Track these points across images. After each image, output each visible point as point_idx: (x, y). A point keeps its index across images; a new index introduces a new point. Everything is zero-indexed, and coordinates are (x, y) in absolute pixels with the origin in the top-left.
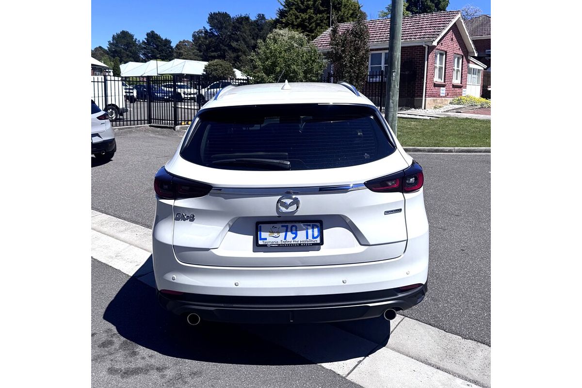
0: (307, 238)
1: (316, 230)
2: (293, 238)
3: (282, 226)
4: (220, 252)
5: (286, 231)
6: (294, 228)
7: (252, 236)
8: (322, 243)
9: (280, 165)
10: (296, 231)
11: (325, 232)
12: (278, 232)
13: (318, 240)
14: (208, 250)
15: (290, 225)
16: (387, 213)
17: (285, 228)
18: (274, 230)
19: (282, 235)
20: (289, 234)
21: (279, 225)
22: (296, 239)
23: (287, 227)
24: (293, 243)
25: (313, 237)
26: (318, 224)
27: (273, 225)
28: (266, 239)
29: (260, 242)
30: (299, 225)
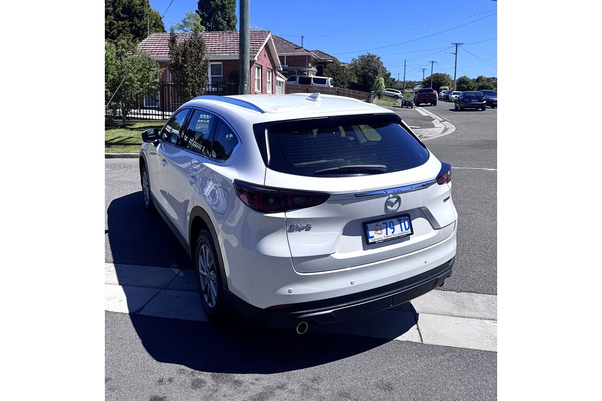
0: (402, 231)
1: (406, 222)
2: (393, 233)
3: (383, 223)
4: (338, 256)
5: (387, 228)
6: (391, 224)
7: (361, 237)
8: (412, 233)
10: (393, 225)
11: (412, 222)
12: (381, 229)
13: (409, 231)
15: (388, 221)
16: (445, 200)
17: (385, 225)
18: (377, 228)
19: (384, 231)
20: (389, 229)
21: (381, 223)
22: (395, 233)
23: (386, 223)
24: (393, 237)
25: (406, 229)
26: (407, 217)
27: (376, 223)
28: (373, 237)
29: (370, 241)
30: (395, 220)
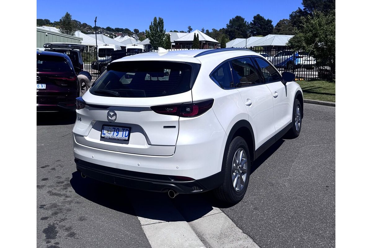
0: (122, 136)
1: (127, 132)
2: (117, 136)
3: (113, 128)
5: (114, 131)
6: (118, 130)
7: (100, 132)
8: (128, 140)
9: (114, 94)
10: (119, 131)
11: (131, 134)
12: (111, 131)
13: (127, 138)
14: (83, 136)
15: (116, 128)
16: (165, 127)
17: (114, 129)
18: (109, 130)
19: (112, 133)
20: (115, 132)
21: (111, 128)
22: (118, 136)
23: (115, 129)
24: (116, 138)
25: (125, 136)
26: (129, 129)
28: (105, 134)
29: (103, 136)
30: (120, 129)
